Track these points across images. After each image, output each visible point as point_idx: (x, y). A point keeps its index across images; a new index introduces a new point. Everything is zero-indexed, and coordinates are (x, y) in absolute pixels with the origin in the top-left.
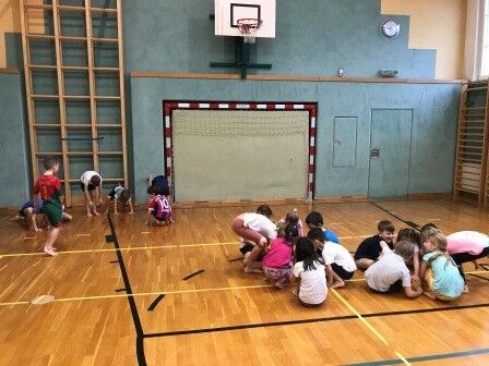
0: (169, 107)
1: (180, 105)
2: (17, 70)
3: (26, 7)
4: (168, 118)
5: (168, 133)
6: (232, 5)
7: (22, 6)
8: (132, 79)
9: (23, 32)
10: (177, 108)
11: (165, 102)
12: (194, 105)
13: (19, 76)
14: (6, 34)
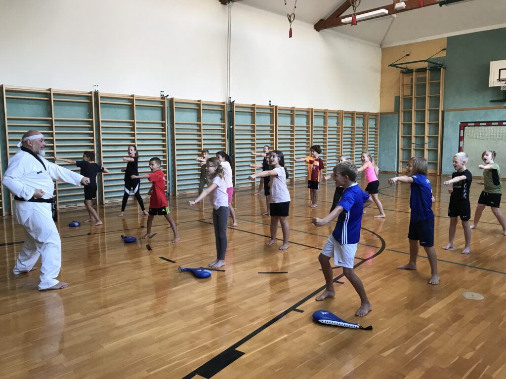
0: (463, 125)
1: (469, 124)
2: (397, 112)
3: (403, 85)
4: (462, 131)
5: (461, 139)
6: (500, 70)
7: (401, 85)
8: (445, 112)
9: (401, 96)
10: (467, 126)
11: (462, 123)
12: (477, 124)
13: (397, 115)
14: (395, 97)
